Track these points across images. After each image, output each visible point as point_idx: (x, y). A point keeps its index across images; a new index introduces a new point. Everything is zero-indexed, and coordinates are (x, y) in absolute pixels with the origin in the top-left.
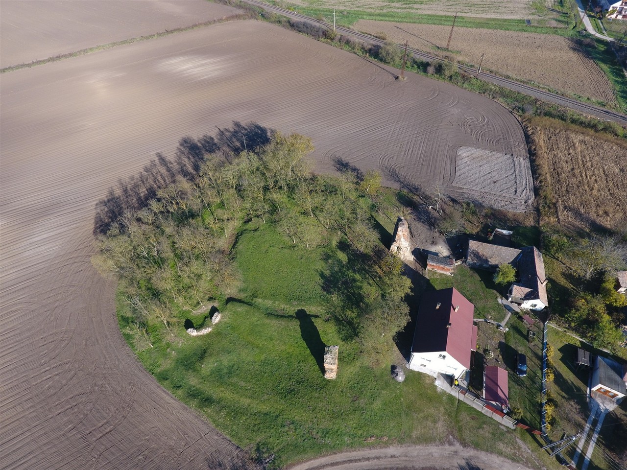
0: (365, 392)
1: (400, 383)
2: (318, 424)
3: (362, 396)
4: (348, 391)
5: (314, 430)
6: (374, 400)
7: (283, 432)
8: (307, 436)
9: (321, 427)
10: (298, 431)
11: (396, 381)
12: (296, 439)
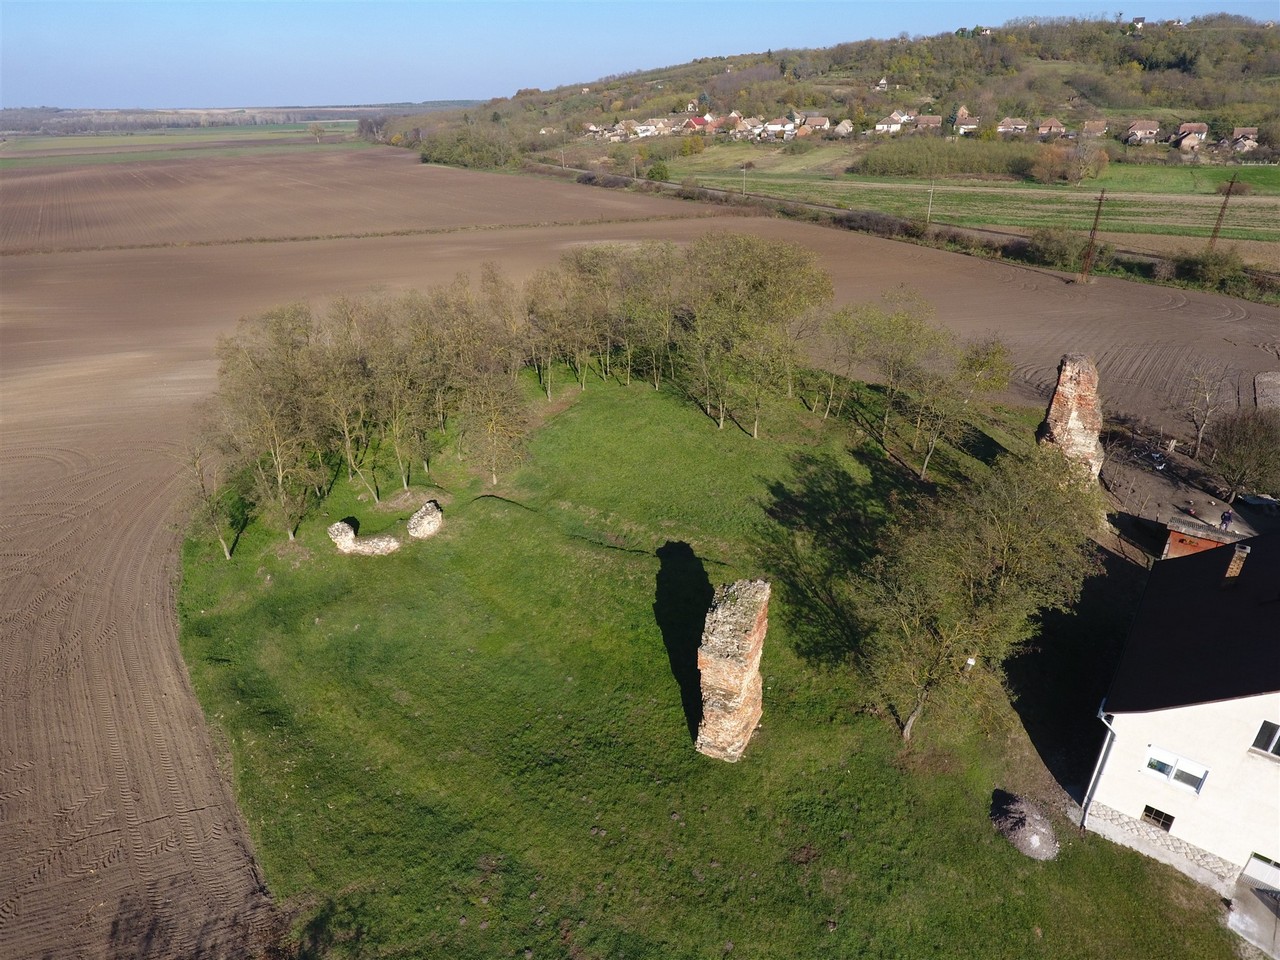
0: (852, 846)
1: (1032, 860)
2: (606, 906)
3: (840, 859)
4: (779, 821)
5: (582, 925)
6: (890, 888)
7: (455, 889)
8: (541, 938)
9: (617, 920)
10: (516, 905)
11: (1011, 846)
12: (489, 936)
